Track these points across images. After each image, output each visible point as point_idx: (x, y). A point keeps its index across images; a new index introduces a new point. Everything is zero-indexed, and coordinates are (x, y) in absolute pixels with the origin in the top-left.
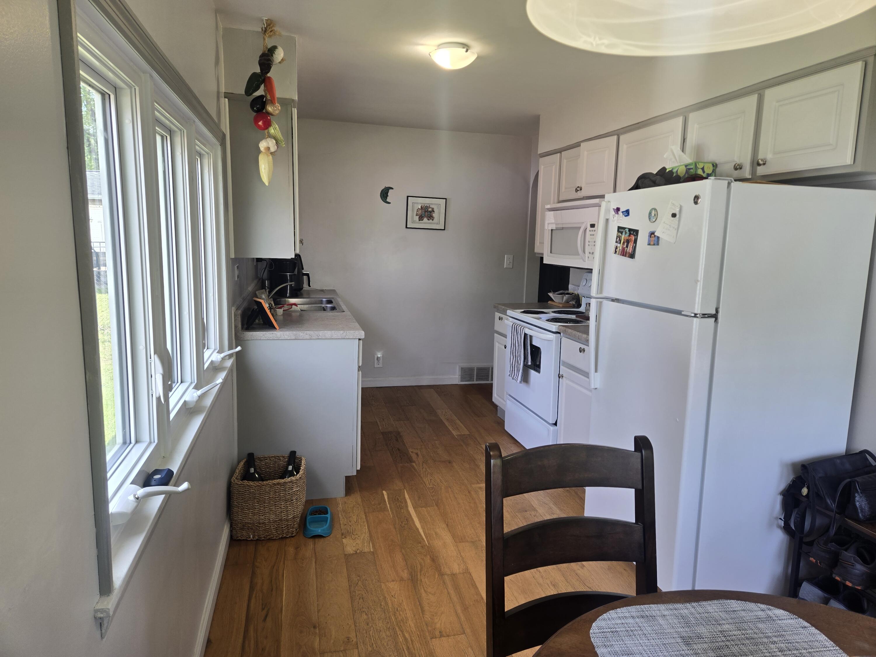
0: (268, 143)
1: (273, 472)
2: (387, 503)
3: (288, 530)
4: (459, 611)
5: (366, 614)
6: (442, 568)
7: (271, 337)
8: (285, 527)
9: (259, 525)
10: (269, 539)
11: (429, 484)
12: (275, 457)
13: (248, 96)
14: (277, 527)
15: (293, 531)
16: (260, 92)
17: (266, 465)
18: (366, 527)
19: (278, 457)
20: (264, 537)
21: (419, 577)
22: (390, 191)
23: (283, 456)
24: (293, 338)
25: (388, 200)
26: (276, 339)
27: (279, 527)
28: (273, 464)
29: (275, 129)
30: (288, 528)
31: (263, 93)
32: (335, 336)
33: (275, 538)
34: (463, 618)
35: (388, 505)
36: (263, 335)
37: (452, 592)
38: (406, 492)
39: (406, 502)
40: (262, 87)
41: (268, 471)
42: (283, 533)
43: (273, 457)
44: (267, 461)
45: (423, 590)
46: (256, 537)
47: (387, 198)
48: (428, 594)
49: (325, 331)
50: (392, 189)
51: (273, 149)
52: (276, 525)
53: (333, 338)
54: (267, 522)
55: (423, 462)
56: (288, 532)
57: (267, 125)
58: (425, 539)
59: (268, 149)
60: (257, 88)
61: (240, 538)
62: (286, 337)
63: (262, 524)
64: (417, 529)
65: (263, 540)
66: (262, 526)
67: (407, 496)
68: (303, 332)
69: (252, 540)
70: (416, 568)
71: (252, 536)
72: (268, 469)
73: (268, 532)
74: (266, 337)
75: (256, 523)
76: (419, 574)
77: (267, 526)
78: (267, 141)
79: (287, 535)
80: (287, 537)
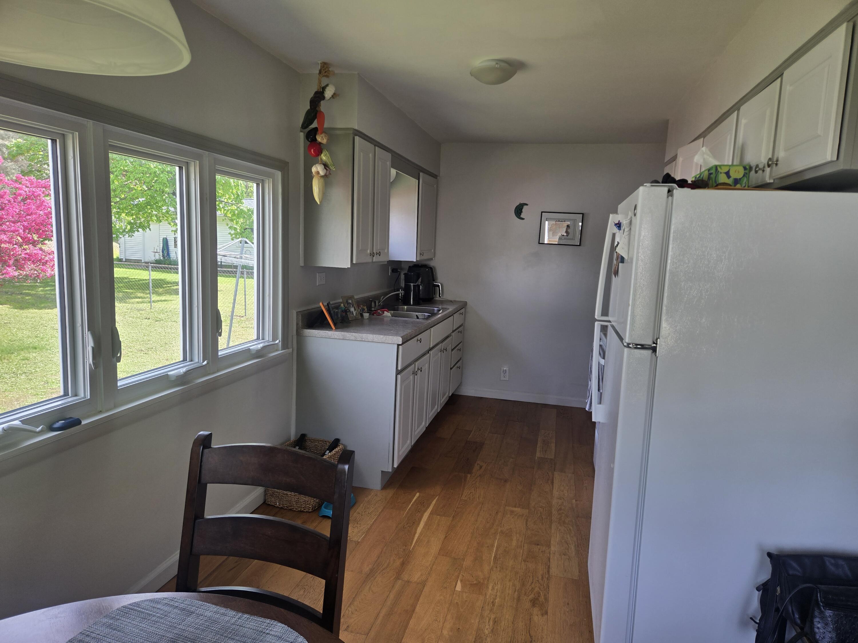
0: (317, 168)
1: (319, 454)
2: (411, 503)
3: (306, 505)
4: (381, 615)
5: (305, 591)
6: (404, 573)
7: (323, 335)
8: (303, 502)
9: (283, 495)
10: (291, 510)
11: (465, 496)
12: (323, 441)
13: (303, 129)
14: (297, 501)
15: (310, 507)
16: (315, 125)
17: (315, 447)
18: (373, 520)
19: (325, 441)
20: (286, 507)
21: (376, 575)
22: (525, 207)
23: (329, 442)
24: (342, 338)
25: (522, 216)
26: (327, 337)
27: (298, 501)
28: (321, 447)
29: (325, 155)
30: (305, 503)
31: (317, 126)
32: (376, 340)
33: (295, 510)
34: (379, 621)
35: (410, 506)
36: (318, 333)
37: (392, 596)
38: (437, 498)
39: (428, 507)
40: (316, 121)
41: (316, 453)
42: (302, 507)
43: (321, 441)
44: (316, 443)
45: (368, 587)
46: (281, 505)
47: (521, 215)
48: (371, 591)
49: (368, 335)
50: (527, 205)
51: (322, 173)
52: (297, 499)
53: (374, 341)
54: (290, 494)
55: (480, 476)
56: (305, 507)
57: (319, 152)
58: (413, 544)
59: (318, 173)
60: (311, 123)
61: (270, 503)
62: (336, 337)
63: (286, 495)
64: (415, 533)
65: (286, 509)
66: (286, 497)
67: (434, 502)
68: (350, 333)
69: (277, 507)
70: (382, 566)
71: (278, 503)
72: (316, 451)
73: (290, 503)
74: (320, 335)
75: (282, 493)
76: (379, 572)
77: (289, 497)
78: (316, 166)
79: (305, 510)
80: (305, 512)
